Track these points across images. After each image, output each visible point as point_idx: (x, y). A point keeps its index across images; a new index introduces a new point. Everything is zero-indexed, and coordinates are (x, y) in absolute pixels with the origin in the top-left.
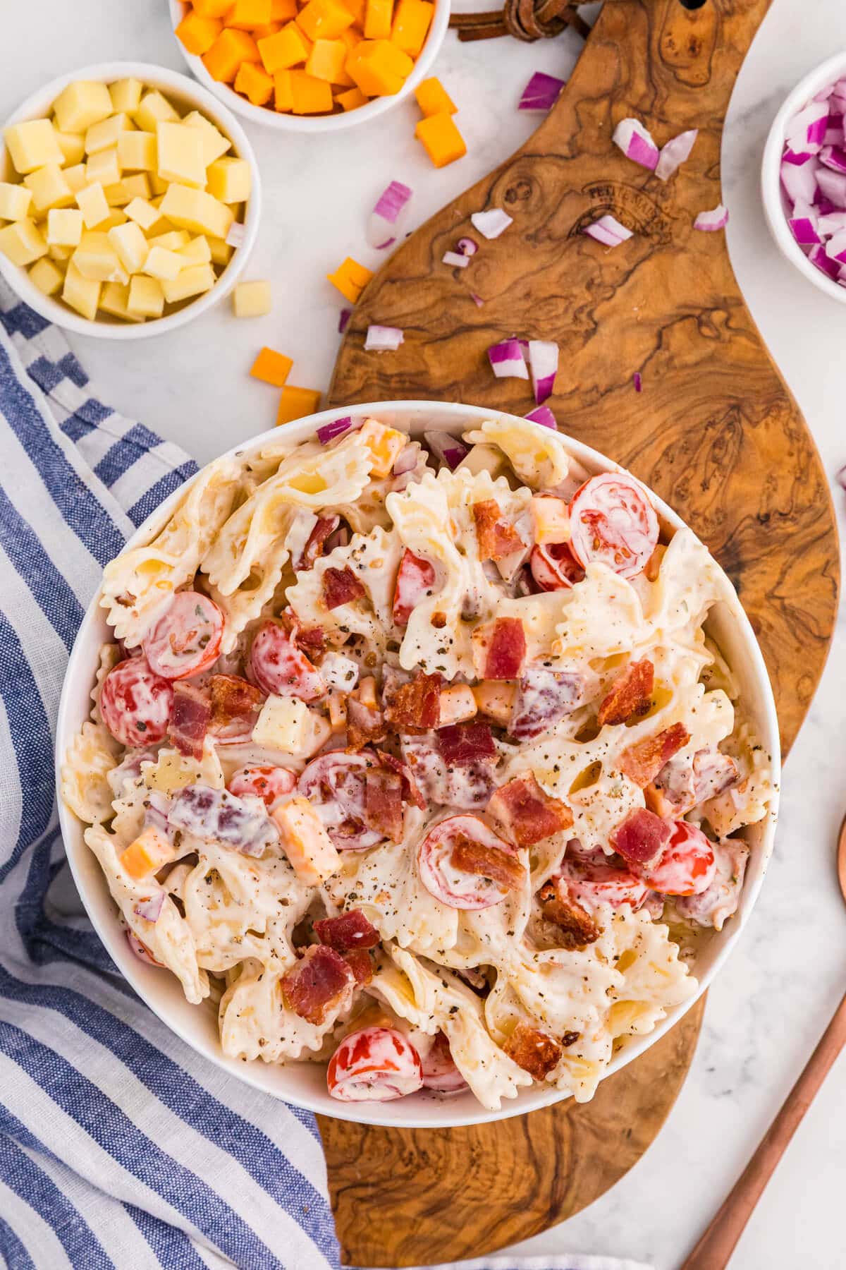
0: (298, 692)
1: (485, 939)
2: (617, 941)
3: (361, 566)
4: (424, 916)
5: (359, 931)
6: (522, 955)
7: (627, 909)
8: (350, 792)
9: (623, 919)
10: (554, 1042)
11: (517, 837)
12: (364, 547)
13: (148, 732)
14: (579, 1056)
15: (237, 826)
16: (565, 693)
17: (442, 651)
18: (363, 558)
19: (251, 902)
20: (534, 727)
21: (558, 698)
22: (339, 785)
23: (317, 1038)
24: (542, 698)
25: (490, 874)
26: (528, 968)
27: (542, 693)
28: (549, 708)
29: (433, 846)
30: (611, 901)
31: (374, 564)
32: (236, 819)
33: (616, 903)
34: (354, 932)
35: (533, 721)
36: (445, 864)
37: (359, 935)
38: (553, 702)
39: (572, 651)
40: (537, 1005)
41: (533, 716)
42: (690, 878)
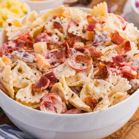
0: (45, 40)
1: (81, 76)
2: (113, 80)
3: (62, 23)
4: (68, 71)
5: (52, 76)
6: (90, 79)
7: (115, 74)
8: (54, 57)
9: (114, 75)
10: (96, 100)
11: (91, 54)
12: (63, 19)
13: (10, 49)
14: (102, 103)
15: (27, 57)
16: (104, 37)
17: (77, 31)
18: (63, 21)
19: (28, 71)
20: (96, 44)
21: (102, 38)
22: (51, 57)
23: (39, 99)
24: (99, 38)
25: (84, 62)
26: (91, 82)
27: (99, 36)
28: (100, 41)
29: (72, 58)
30: (112, 71)
31: (65, 22)
32: (27, 56)
33: (113, 72)
34: (51, 76)
35: (96, 43)
36: (74, 61)
37: (52, 77)
38: (101, 39)
39: (106, 29)
40: (93, 89)
41: (96, 42)
42: (130, 69)
